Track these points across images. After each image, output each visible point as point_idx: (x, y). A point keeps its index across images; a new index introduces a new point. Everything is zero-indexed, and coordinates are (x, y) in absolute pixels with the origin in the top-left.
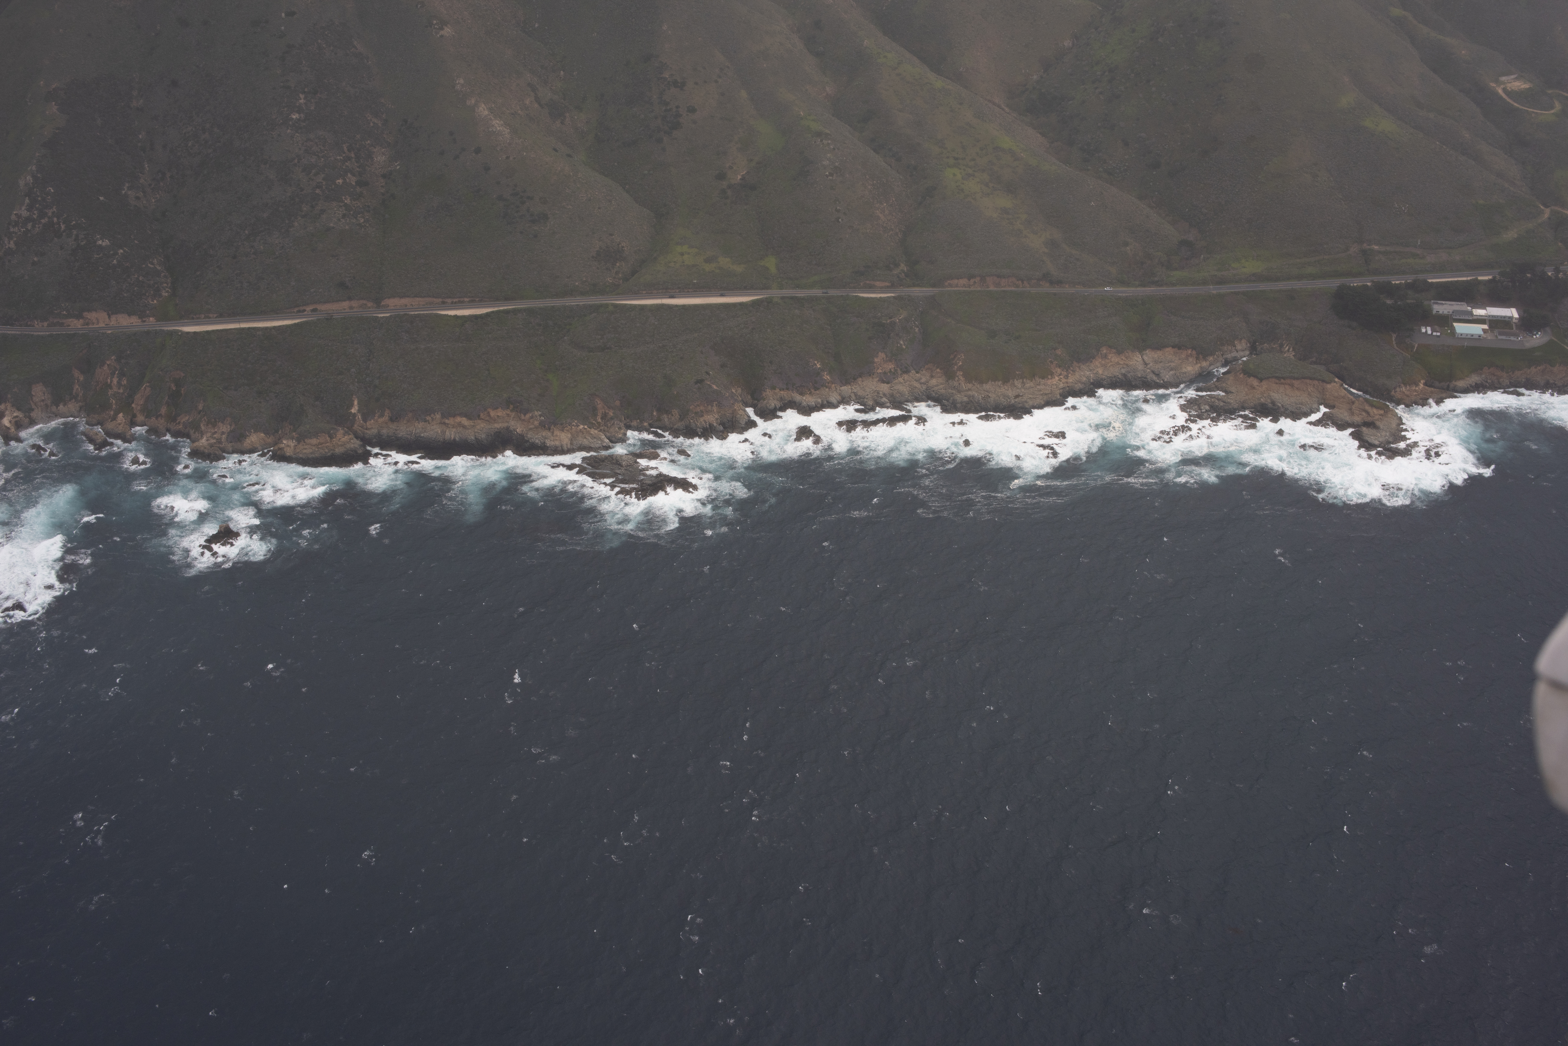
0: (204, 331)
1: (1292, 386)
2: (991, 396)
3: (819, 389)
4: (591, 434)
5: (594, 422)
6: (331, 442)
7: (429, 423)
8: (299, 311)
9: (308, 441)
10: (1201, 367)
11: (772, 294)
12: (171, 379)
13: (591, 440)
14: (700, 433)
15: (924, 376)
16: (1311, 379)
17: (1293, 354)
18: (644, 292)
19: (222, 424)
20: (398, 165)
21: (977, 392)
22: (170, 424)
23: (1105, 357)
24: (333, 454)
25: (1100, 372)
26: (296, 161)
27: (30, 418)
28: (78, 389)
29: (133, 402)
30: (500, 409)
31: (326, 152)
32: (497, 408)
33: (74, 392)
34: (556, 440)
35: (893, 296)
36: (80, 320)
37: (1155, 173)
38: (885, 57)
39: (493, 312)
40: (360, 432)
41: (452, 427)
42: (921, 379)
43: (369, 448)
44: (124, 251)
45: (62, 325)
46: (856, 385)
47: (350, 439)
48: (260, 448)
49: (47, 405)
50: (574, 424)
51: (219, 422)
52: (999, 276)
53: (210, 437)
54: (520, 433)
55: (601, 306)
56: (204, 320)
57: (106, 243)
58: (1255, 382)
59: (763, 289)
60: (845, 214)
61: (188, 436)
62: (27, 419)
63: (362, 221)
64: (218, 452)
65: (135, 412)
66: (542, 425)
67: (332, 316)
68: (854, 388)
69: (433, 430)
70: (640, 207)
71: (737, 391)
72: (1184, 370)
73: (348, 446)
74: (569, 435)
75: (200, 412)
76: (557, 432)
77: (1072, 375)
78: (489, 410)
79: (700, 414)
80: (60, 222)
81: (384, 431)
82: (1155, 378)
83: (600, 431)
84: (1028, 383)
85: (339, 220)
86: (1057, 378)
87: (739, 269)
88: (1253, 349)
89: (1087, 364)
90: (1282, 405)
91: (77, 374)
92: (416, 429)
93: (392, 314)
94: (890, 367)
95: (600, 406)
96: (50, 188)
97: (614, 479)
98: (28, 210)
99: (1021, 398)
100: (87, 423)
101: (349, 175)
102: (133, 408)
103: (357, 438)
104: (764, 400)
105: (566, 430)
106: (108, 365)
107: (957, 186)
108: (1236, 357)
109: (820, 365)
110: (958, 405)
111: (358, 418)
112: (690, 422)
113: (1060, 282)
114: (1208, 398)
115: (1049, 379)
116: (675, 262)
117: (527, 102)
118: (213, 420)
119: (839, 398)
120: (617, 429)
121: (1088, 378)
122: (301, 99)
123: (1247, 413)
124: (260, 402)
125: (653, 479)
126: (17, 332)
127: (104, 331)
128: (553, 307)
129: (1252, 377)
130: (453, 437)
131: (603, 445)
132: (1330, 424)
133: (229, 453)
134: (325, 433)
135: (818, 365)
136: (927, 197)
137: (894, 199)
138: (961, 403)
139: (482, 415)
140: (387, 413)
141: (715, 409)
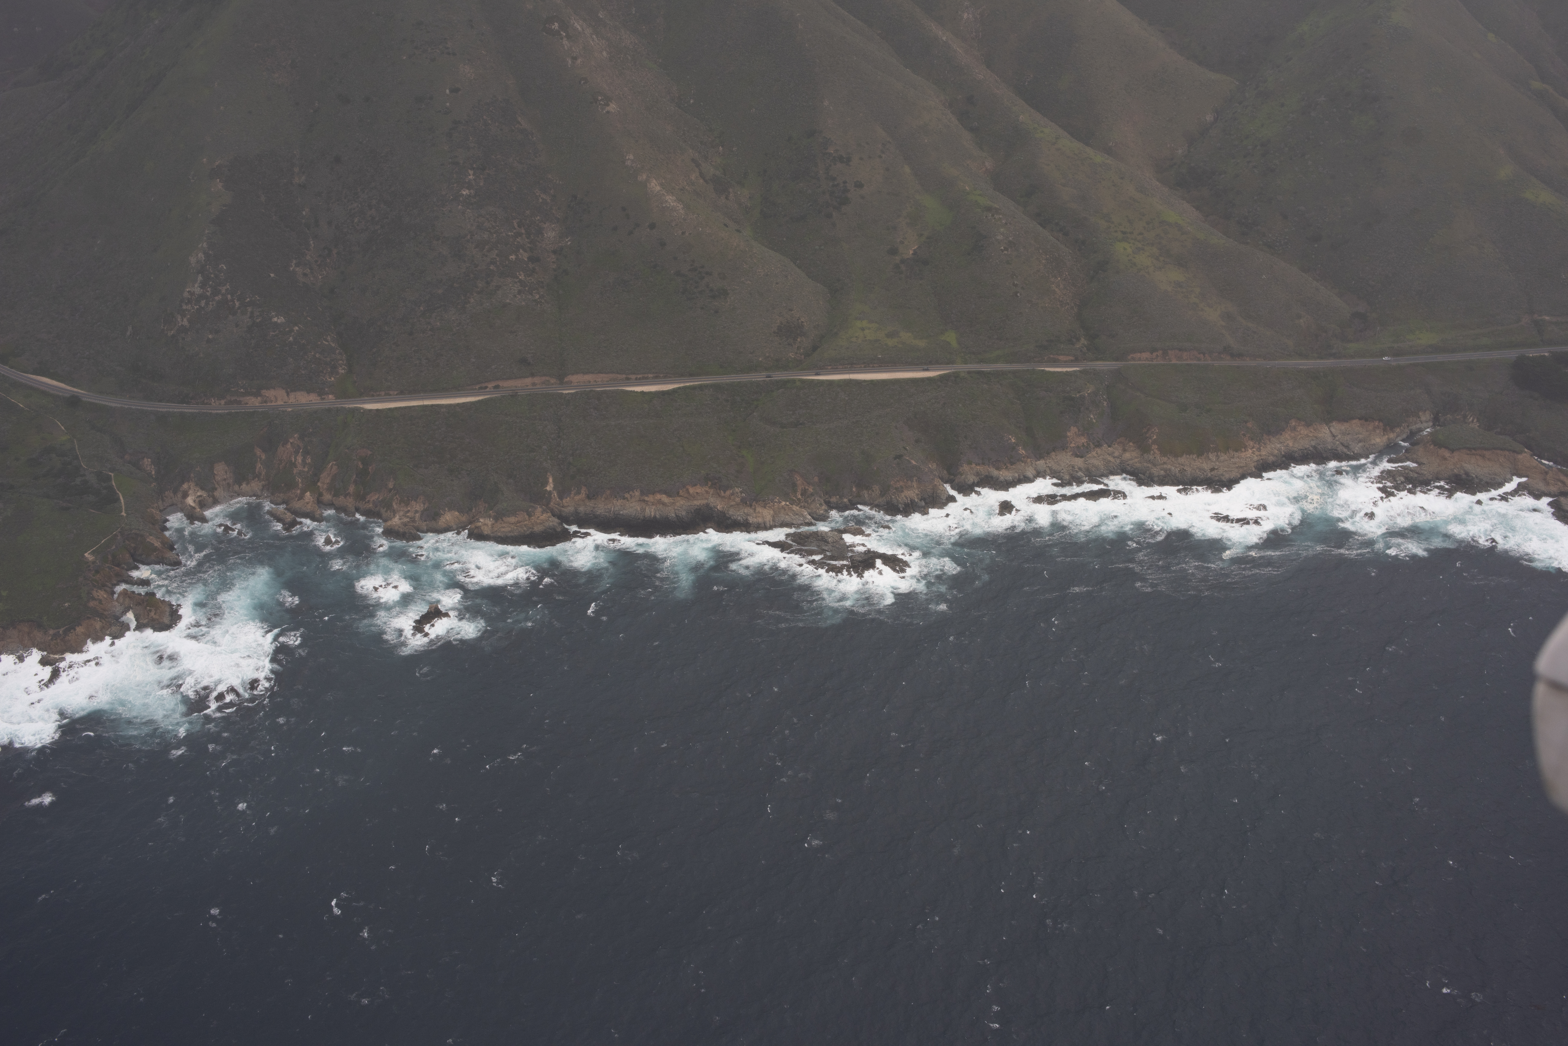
0: (387, 409)
1: (1483, 457)
2: (1187, 469)
3: (1015, 463)
4: (793, 511)
5: (794, 498)
6: (529, 520)
7: (628, 501)
8: (481, 388)
9: (506, 519)
10: (1389, 439)
11: (958, 369)
12: (358, 457)
13: (793, 517)
14: (901, 509)
15: (1117, 450)
16: (1501, 449)
17: (1478, 425)
18: (829, 367)
19: (415, 503)
20: (569, 240)
21: (1173, 466)
22: (359, 502)
23: (1294, 429)
24: (532, 533)
25: (1291, 444)
26: (469, 237)
27: (213, 497)
28: (260, 467)
29: (318, 481)
30: (698, 486)
31: (497, 228)
32: (695, 485)
33: (257, 471)
34: (759, 517)
35: (1078, 370)
36: (259, 398)
37: (1316, 245)
38: (1042, 132)
39: (679, 388)
40: (557, 510)
41: (651, 504)
42: (1114, 453)
43: (566, 527)
44: (299, 327)
45: (239, 402)
46: (1049, 459)
47: (549, 517)
48: (455, 527)
49: (228, 484)
50: (777, 500)
51: (412, 500)
52: (1180, 350)
53: (403, 515)
54: (721, 509)
55: (788, 381)
56: (385, 397)
57: (280, 320)
58: (1447, 454)
59: (948, 364)
60: (1023, 288)
61: (378, 515)
62: (211, 498)
63: (537, 297)
64: (414, 531)
65: (321, 491)
66: (744, 502)
67: (517, 392)
68: (1048, 463)
69: (631, 507)
70: (813, 282)
71: (933, 466)
72: (1373, 442)
73: (547, 524)
74: (772, 512)
75: (390, 490)
76: (759, 509)
77: (1264, 448)
78: (688, 487)
79: (900, 490)
80: (235, 299)
81: (581, 509)
82: (1345, 450)
83: (801, 507)
84: (1222, 456)
85: (515, 296)
86: (1250, 451)
87: (922, 344)
88: (1436, 421)
89: (1277, 437)
90: (1476, 476)
91: (258, 452)
92: (614, 507)
93: (578, 390)
94: (1083, 441)
95: (799, 482)
96: (222, 265)
97: (822, 556)
98: (201, 287)
99: (1216, 471)
100: (272, 502)
101: (521, 251)
102: (319, 486)
103: (554, 516)
104: (962, 475)
105: (769, 507)
106: (291, 443)
107: (1129, 260)
108: (1420, 428)
109: (1014, 439)
110: (1156, 479)
111: (554, 496)
112: (891, 498)
113: (1240, 355)
114: (1400, 469)
115: (1242, 452)
116: (856, 337)
117: (693, 177)
118: (406, 499)
119: (1034, 472)
120: (818, 505)
121: (1279, 450)
122: (470, 175)
123: (1442, 483)
124: (452, 480)
125: (863, 555)
126: (195, 411)
127: (284, 409)
128: (739, 382)
129: (1443, 448)
130: (653, 514)
131: (805, 521)
132: (1527, 495)
133: (423, 532)
134: (523, 511)
135: (1012, 439)
136: (1100, 271)
137: (1067, 274)
138: (1158, 476)
139: (681, 492)
140: (584, 491)
141: (915, 484)
